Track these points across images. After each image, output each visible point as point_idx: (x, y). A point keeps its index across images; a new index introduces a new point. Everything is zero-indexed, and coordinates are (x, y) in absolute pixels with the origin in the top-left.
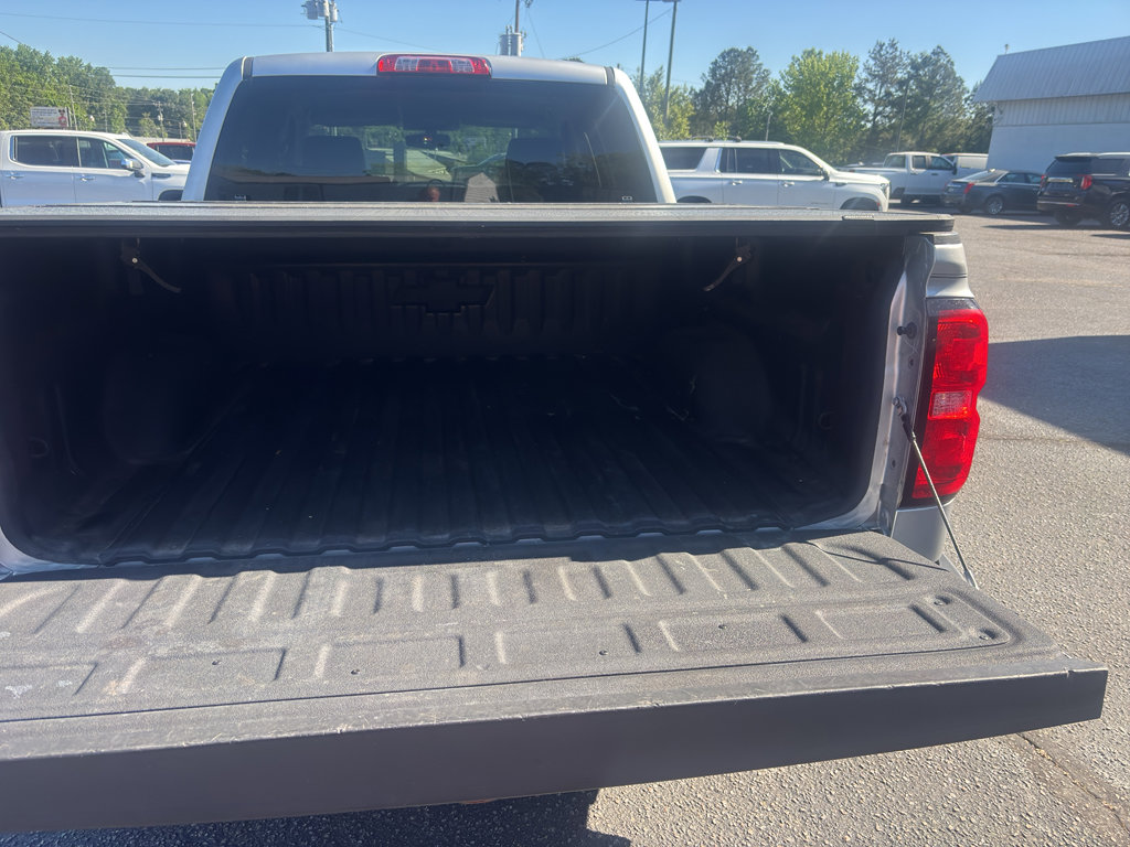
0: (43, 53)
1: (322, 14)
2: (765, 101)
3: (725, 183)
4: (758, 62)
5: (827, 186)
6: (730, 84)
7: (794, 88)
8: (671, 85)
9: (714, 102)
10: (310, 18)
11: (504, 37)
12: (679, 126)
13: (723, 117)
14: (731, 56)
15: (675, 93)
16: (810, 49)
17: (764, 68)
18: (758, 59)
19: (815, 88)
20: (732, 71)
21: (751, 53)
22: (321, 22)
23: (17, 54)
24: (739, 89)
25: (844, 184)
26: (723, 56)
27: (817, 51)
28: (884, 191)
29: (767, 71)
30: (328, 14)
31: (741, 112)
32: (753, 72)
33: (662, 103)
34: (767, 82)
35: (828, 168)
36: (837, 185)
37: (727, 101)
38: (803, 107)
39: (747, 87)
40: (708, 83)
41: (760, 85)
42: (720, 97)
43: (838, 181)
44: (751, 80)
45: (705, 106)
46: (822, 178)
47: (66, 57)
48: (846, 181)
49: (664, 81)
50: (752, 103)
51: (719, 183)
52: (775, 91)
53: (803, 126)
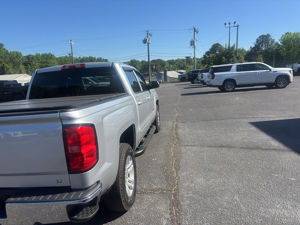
0: (94, 57)
1: (147, 42)
2: (274, 48)
3: (238, 74)
4: (271, 37)
5: (271, 72)
6: (262, 44)
7: (283, 43)
8: (238, 48)
9: (258, 50)
10: (144, 44)
11: (191, 42)
12: (241, 58)
13: (261, 53)
14: (263, 37)
15: (239, 49)
16: (287, 32)
17: (273, 39)
18: (271, 36)
19: (289, 43)
20: (263, 41)
21: (268, 35)
22: (147, 44)
23: (89, 58)
24: (265, 45)
25: (277, 71)
26: (260, 37)
27: (289, 32)
28: (290, 72)
29: (274, 39)
30: (148, 42)
31: (266, 51)
32: (270, 40)
33: (235, 53)
34: (274, 42)
35: (270, 67)
36: (274, 72)
37: (262, 49)
38: (286, 48)
39: (268, 45)
40: (256, 45)
41: (272, 44)
42: (260, 48)
43: (274, 71)
44: (269, 43)
45: (255, 51)
46: (269, 70)
47: (99, 58)
48: (277, 70)
49: (236, 47)
50: (270, 48)
51: (237, 74)
52: (277, 44)
53: (286, 53)
